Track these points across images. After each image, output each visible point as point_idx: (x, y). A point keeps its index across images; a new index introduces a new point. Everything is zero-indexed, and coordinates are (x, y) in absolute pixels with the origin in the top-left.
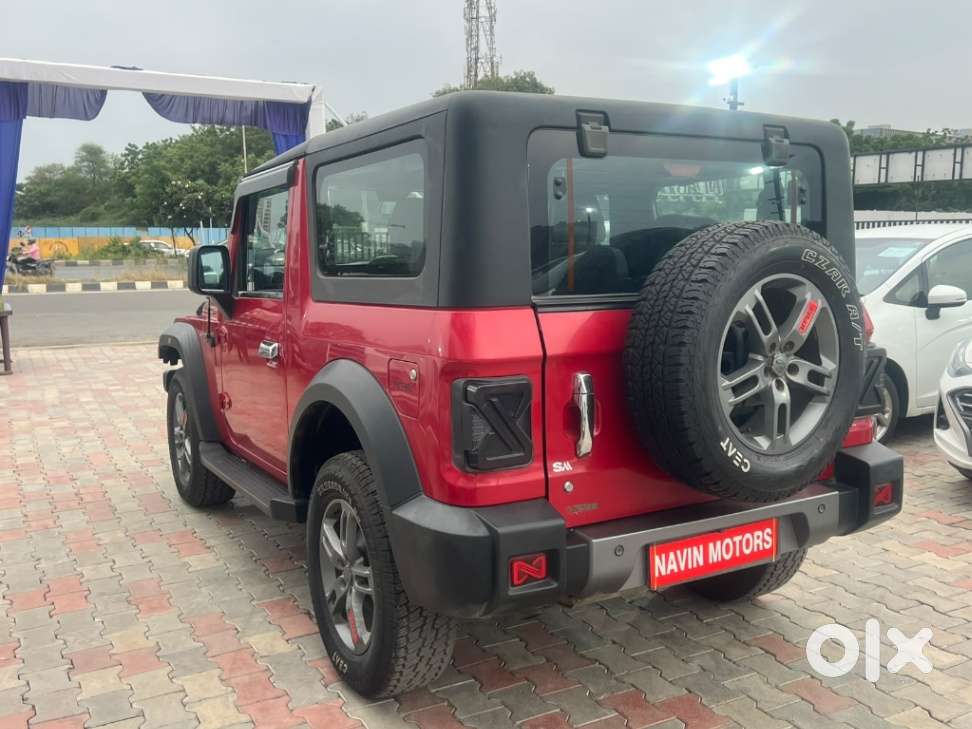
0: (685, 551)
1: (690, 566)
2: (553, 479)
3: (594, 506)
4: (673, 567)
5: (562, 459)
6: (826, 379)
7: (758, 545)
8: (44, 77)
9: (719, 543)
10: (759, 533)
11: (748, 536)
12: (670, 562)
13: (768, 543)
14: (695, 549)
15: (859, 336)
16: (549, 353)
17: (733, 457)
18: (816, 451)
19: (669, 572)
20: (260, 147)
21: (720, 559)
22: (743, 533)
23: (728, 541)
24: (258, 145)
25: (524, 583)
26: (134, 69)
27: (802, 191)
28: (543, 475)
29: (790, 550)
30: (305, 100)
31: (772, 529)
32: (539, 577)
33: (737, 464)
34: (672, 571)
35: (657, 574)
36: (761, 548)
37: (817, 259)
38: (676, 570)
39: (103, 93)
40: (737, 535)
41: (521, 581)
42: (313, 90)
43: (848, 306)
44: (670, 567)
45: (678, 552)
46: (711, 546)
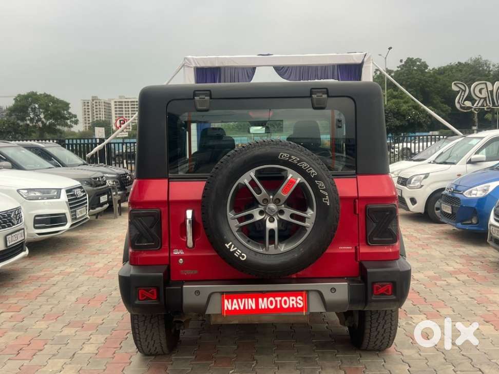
0: (243, 300)
1: (247, 308)
2: (172, 257)
3: (196, 272)
4: (235, 306)
5: (179, 249)
6: (307, 219)
7: (293, 304)
8: (226, 64)
9: (265, 299)
10: (294, 298)
11: (285, 298)
12: (234, 304)
13: (300, 304)
14: (250, 300)
15: (326, 198)
16: (170, 199)
17: (234, 252)
18: (296, 255)
19: (233, 309)
20: (408, 83)
21: (266, 307)
22: (282, 296)
23: (271, 299)
24: (407, 82)
25: (145, 300)
26: (268, 55)
27: (339, 121)
28: (168, 255)
29: (322, 311)
30: (360, 62)
31: (303, 297)
32: (153, 298)
33: (237, 256)
34: (235, 309)
35: (226, 309)
36: (295, 306)
37: (290, 158)
38: (238, 308)
39: (254, 69)
40: (279, 296)
41: (143, 299)
42: (365, 55)
43: (316, 181)
44: (234, 307)
45: (239, 300)
46: (260, 300)
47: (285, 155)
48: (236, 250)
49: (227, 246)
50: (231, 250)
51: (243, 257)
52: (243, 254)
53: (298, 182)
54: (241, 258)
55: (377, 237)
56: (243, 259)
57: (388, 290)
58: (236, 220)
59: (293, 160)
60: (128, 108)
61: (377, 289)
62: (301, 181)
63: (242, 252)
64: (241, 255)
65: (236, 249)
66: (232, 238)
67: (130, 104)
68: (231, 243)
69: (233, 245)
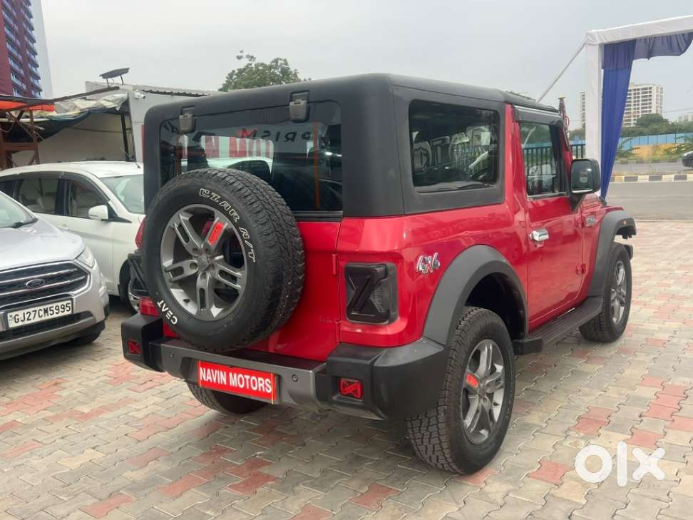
0: (216, 371)
1: (219, 382)
4: (209, 378)
6: (237, 280)
7: (261, 387)
9: (235, 375)
10: (262, 380)
11: (254, 378)
12: (208, 375)
13: (268, 389)
14: (221, 372)
15: (251, 251)
17: (165, 312)
19: (207, 380)
21: (236, 385)
22: (251, 375)
23: (241, 376)
25: (133, 353)
31: (270, 380)
32: (139, 353)
33: (168, 318)
34: (209, 380)
35: (201, 379)
36: (264, 390)
37: (210, 195)
38: (211, 380)
40: (247, 374)
43: (240, 229)
44: (208, 378)
45: (213, 371)
46: (231, 374)
47: (205, 191)
48: (167, 311)
49: (159, 304)
50: (163, 310)
51: (174, 320)
52: (174, 317)
53: (224, 227)
54: (172, 321)
55: (355, 311)
56: (174, 323)
57: (357, 390)
58: (170, 273)
59: (214, 198)
60: (639, 97)
61: (344, 386)
62: (230, 227)
63: (174, 315)
64: (171, 318)
65: (167, 309)
66: (165, 295)
67: (640, 91)
68: (162, 301)
69: (165, 305)
